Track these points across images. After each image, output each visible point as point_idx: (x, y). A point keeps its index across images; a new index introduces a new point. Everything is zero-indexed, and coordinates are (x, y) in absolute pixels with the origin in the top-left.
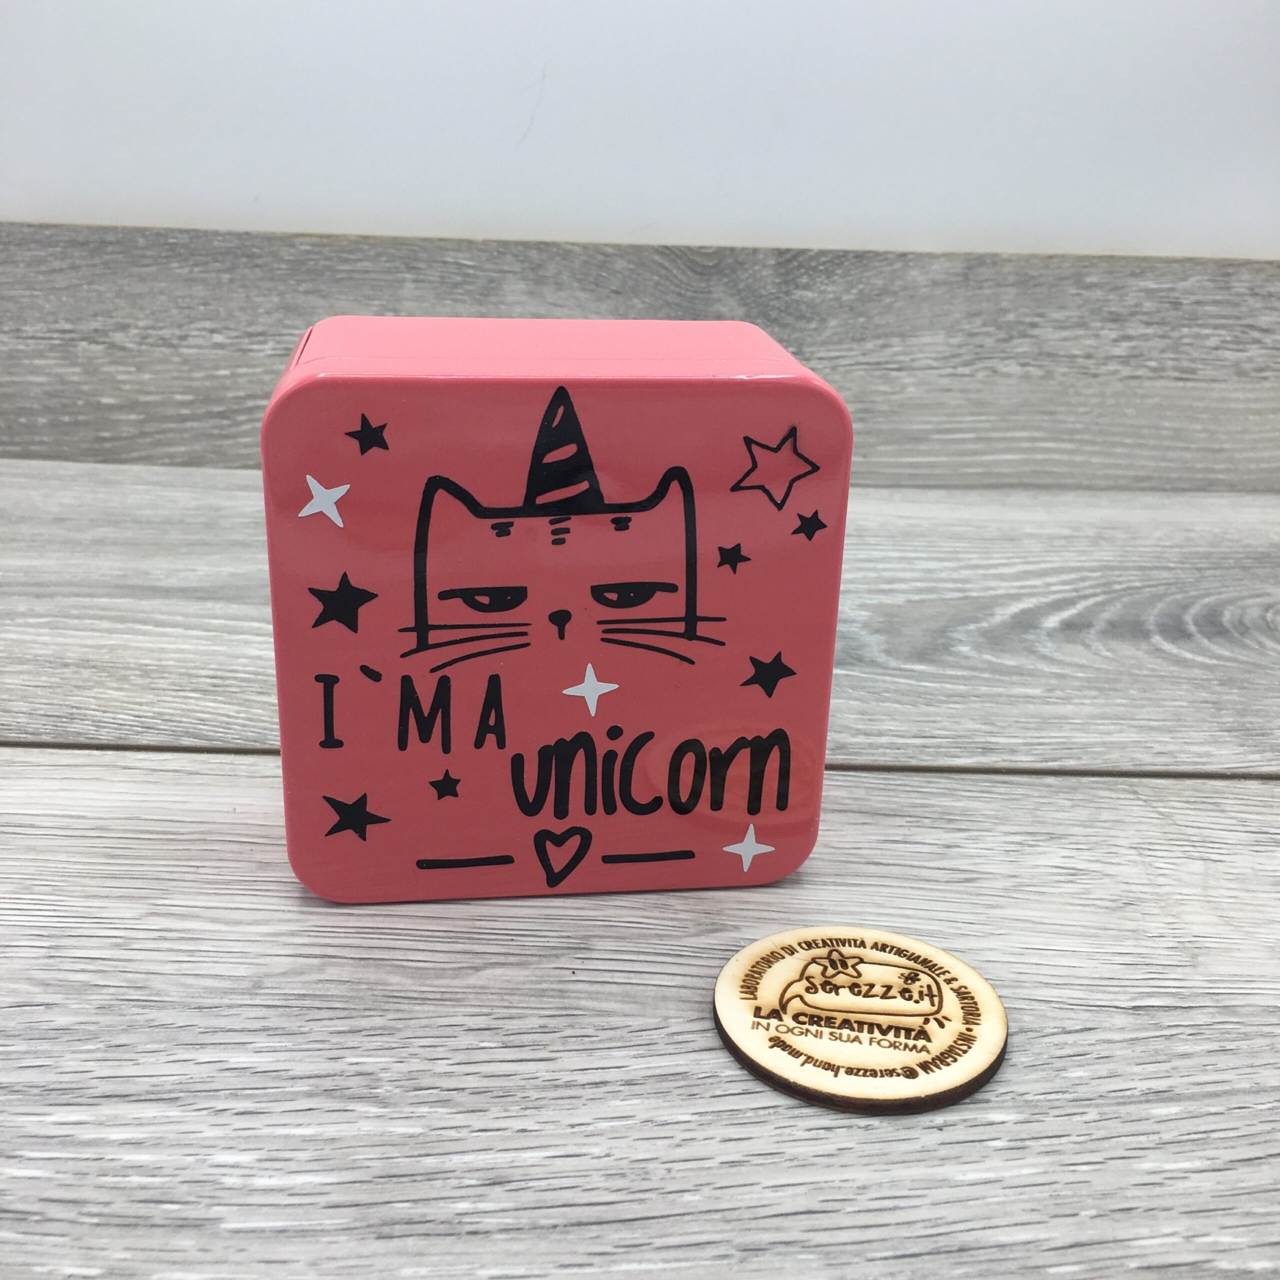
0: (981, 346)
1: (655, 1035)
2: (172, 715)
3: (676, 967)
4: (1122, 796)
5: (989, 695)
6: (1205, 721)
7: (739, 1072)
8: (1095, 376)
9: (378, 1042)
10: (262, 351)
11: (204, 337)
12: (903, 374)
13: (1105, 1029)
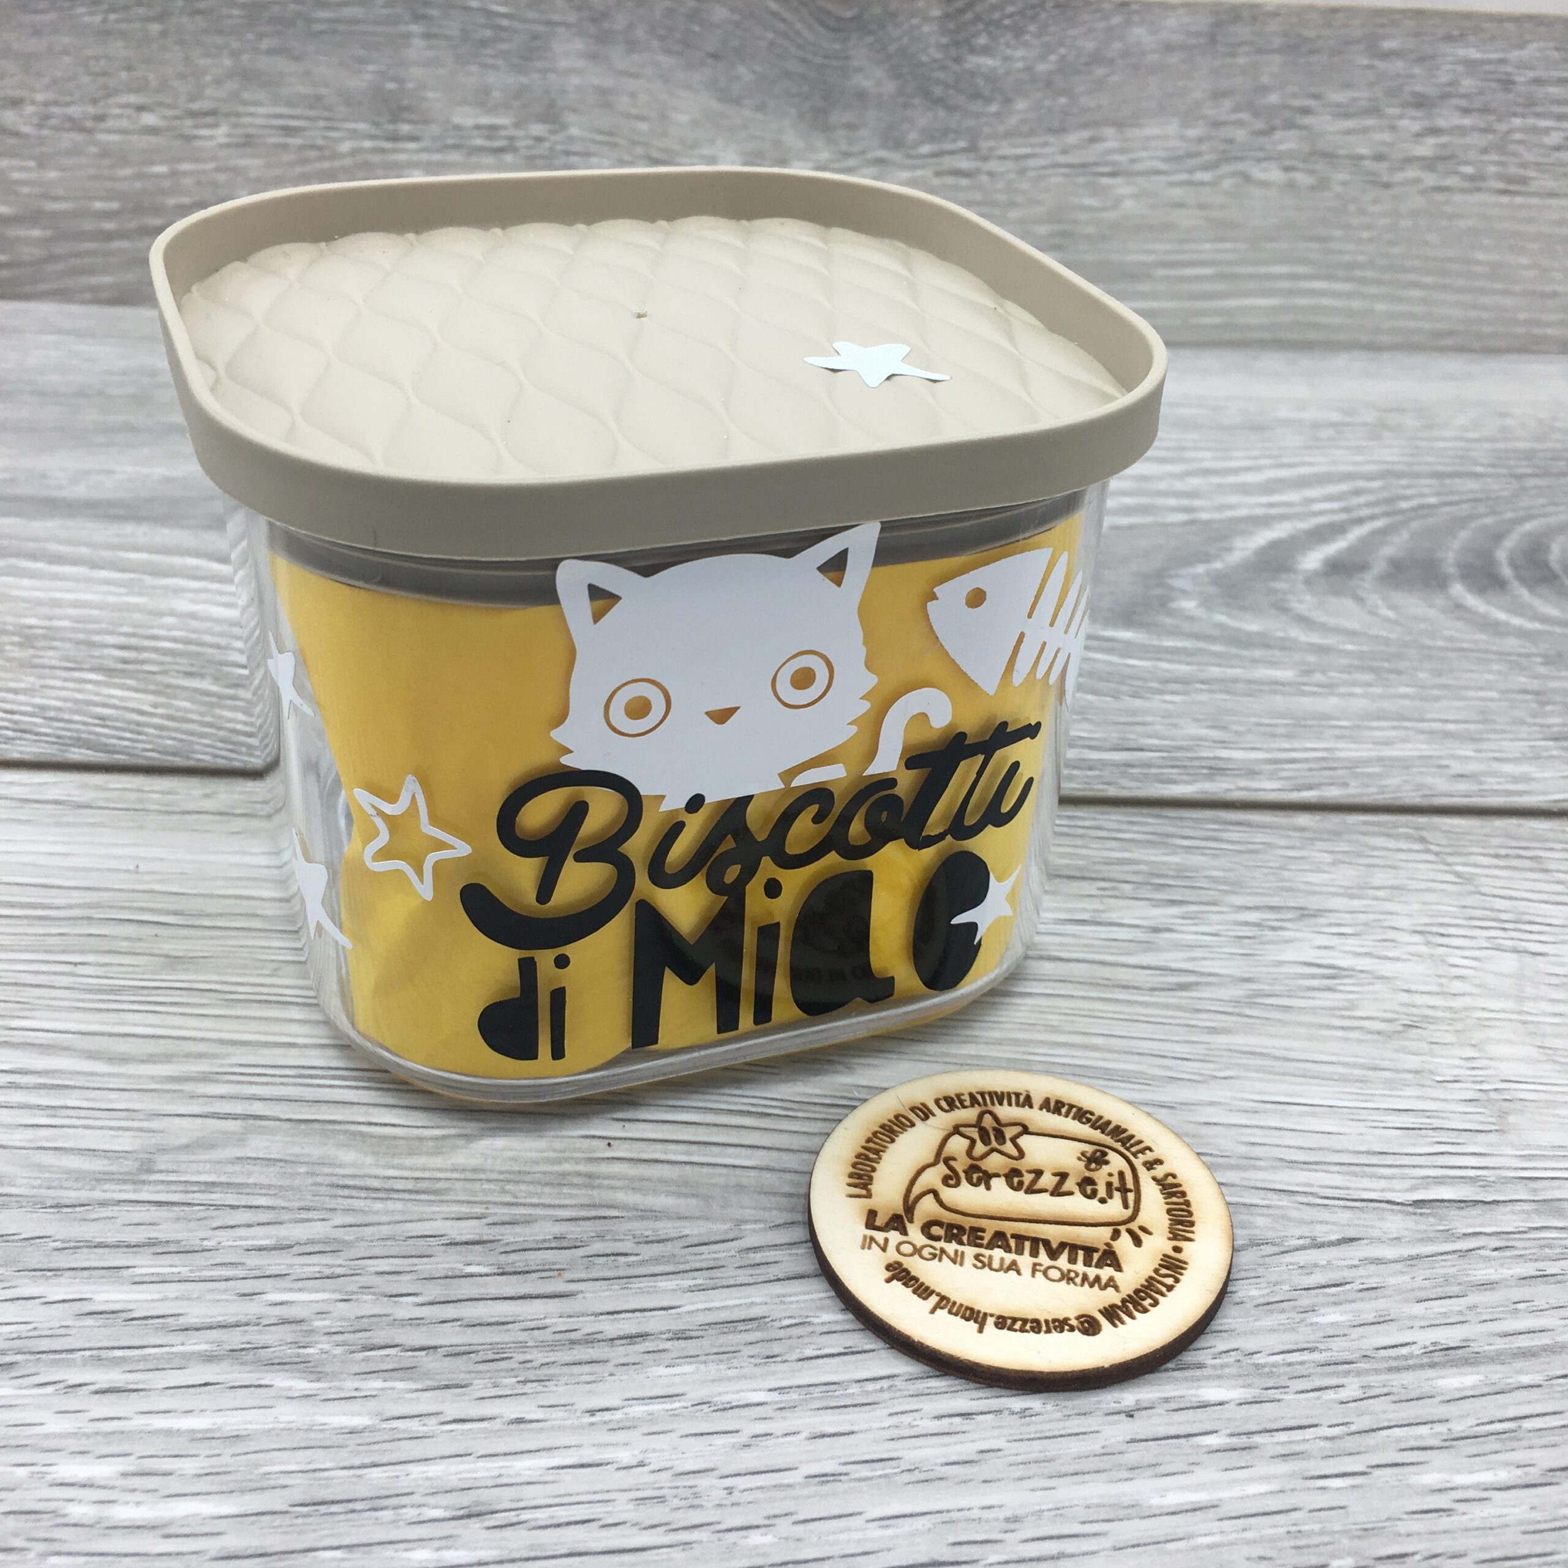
0: (1231, 141)
1: (723, 1252)
2: (59, 709)
3: (757, 1134)
4: (1404, 846)
5: (1221, 681)
6: (1523, 723)
7: (840, 1317)
8: (1387, 186)
9: (315, 1265)
10: (211, 138)
11: (129, 117)
12: (1119, 180)
13: (1373, 1240)
